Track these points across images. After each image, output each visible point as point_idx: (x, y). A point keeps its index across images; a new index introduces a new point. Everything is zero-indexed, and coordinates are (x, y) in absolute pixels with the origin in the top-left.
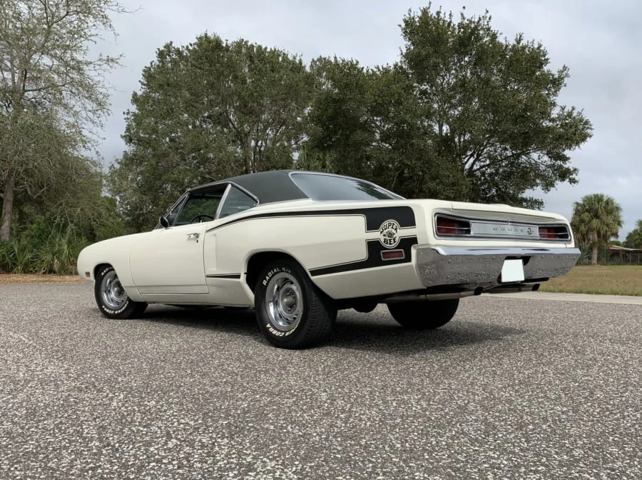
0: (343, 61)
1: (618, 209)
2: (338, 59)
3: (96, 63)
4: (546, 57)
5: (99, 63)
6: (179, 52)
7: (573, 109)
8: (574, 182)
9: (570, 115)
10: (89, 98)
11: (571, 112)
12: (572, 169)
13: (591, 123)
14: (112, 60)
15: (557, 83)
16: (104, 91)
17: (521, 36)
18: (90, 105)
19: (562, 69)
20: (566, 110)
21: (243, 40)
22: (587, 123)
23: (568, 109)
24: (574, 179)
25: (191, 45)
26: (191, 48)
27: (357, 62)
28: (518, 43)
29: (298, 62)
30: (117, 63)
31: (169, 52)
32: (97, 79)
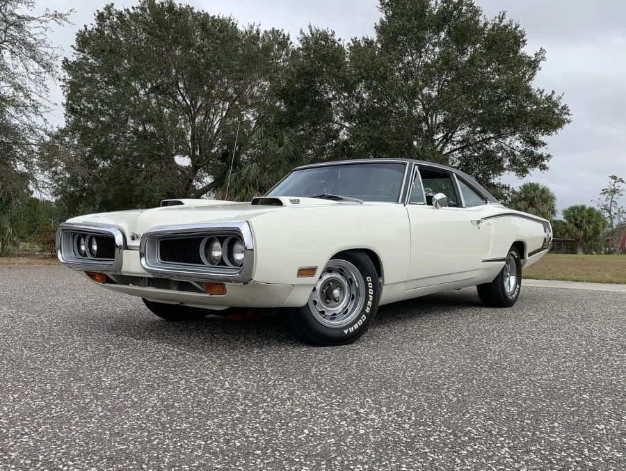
0: (318, 31)
1: (552, 198)
2: (313, 29)
3: (41, 18)
4: (524, 39)
5: (45, 18)
6: (120, 15)
7: (553, 92)
8: (544, 169)
9: (549, 98)
10: (34, 58)
11: (552, 95)
12: (544, 155)
13: (569, 108)
14: (61, 16)
15: (533, 65)
16: (50, 51)
17: (504, 14)
18: (34, 66)
19: (538, 51)
20: (544, 94)
21: (189, 6)
22: (565, 108)
23: (548, 92)
24: (545, 165)
25: (133, 8)
26: (132, 11)
27: (334, 33)
28: (501, 22)
29: (255, 32)
30: (65, 20)
31: (111, 14)
32: (41, 37)
